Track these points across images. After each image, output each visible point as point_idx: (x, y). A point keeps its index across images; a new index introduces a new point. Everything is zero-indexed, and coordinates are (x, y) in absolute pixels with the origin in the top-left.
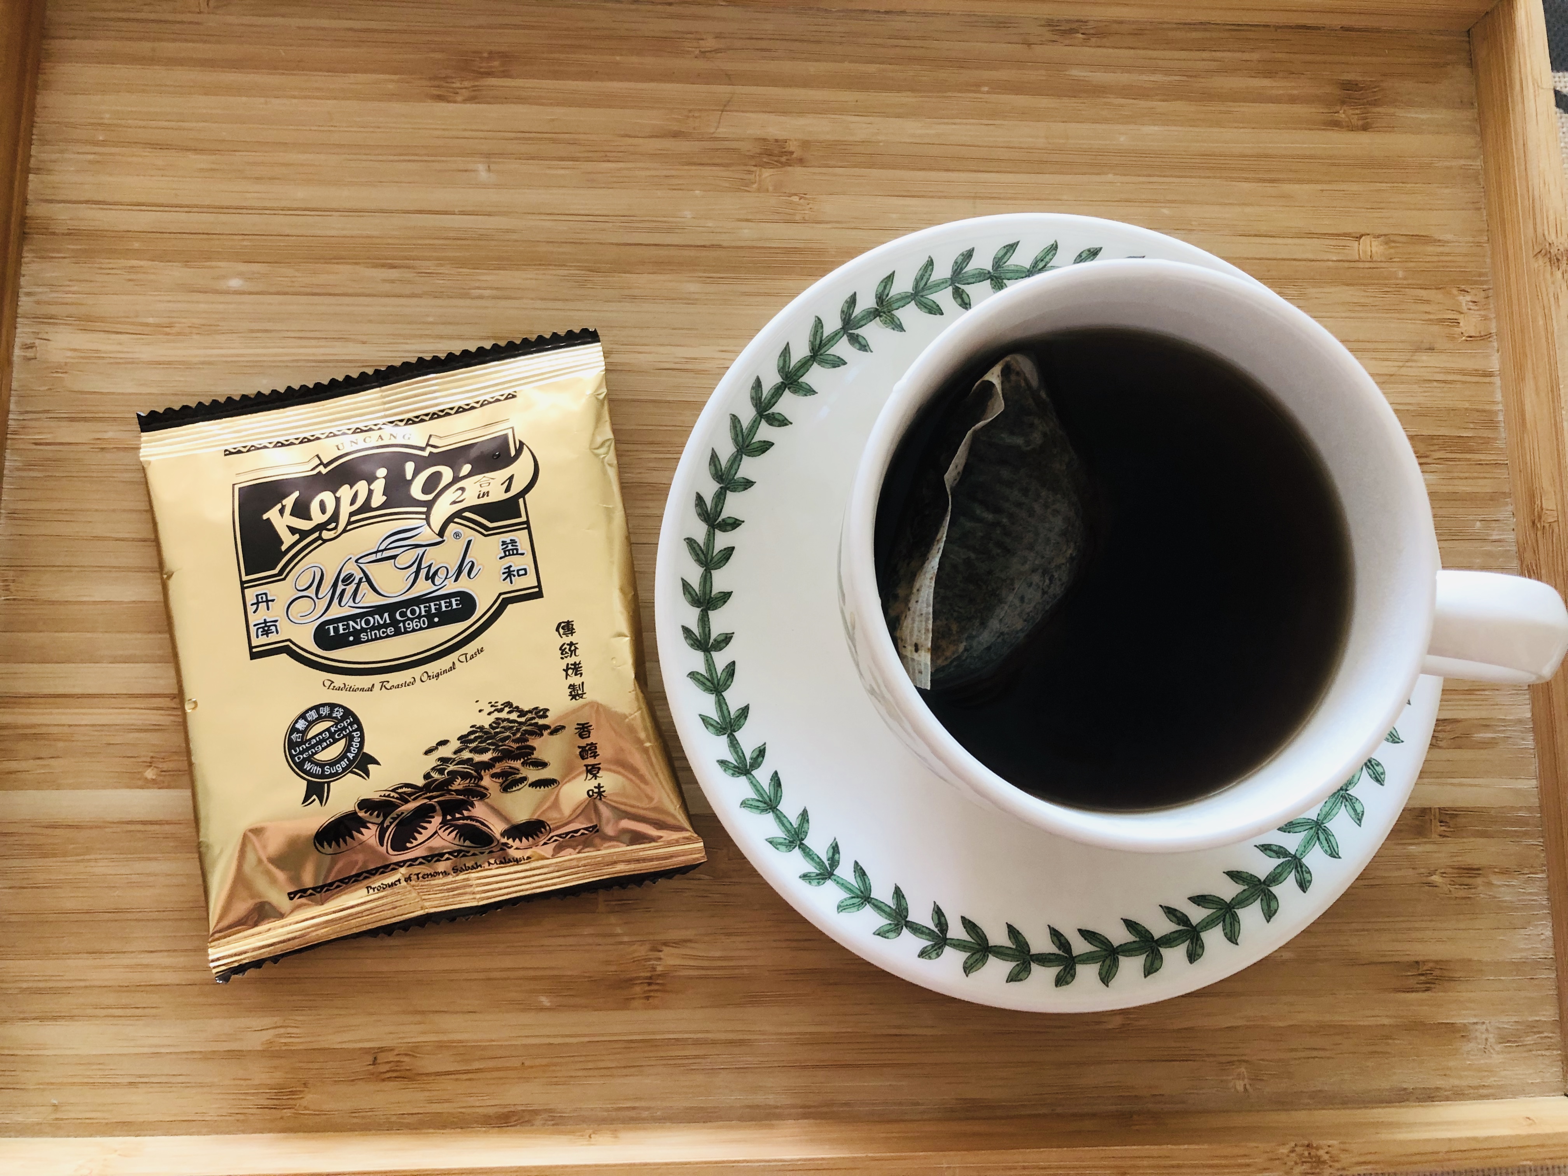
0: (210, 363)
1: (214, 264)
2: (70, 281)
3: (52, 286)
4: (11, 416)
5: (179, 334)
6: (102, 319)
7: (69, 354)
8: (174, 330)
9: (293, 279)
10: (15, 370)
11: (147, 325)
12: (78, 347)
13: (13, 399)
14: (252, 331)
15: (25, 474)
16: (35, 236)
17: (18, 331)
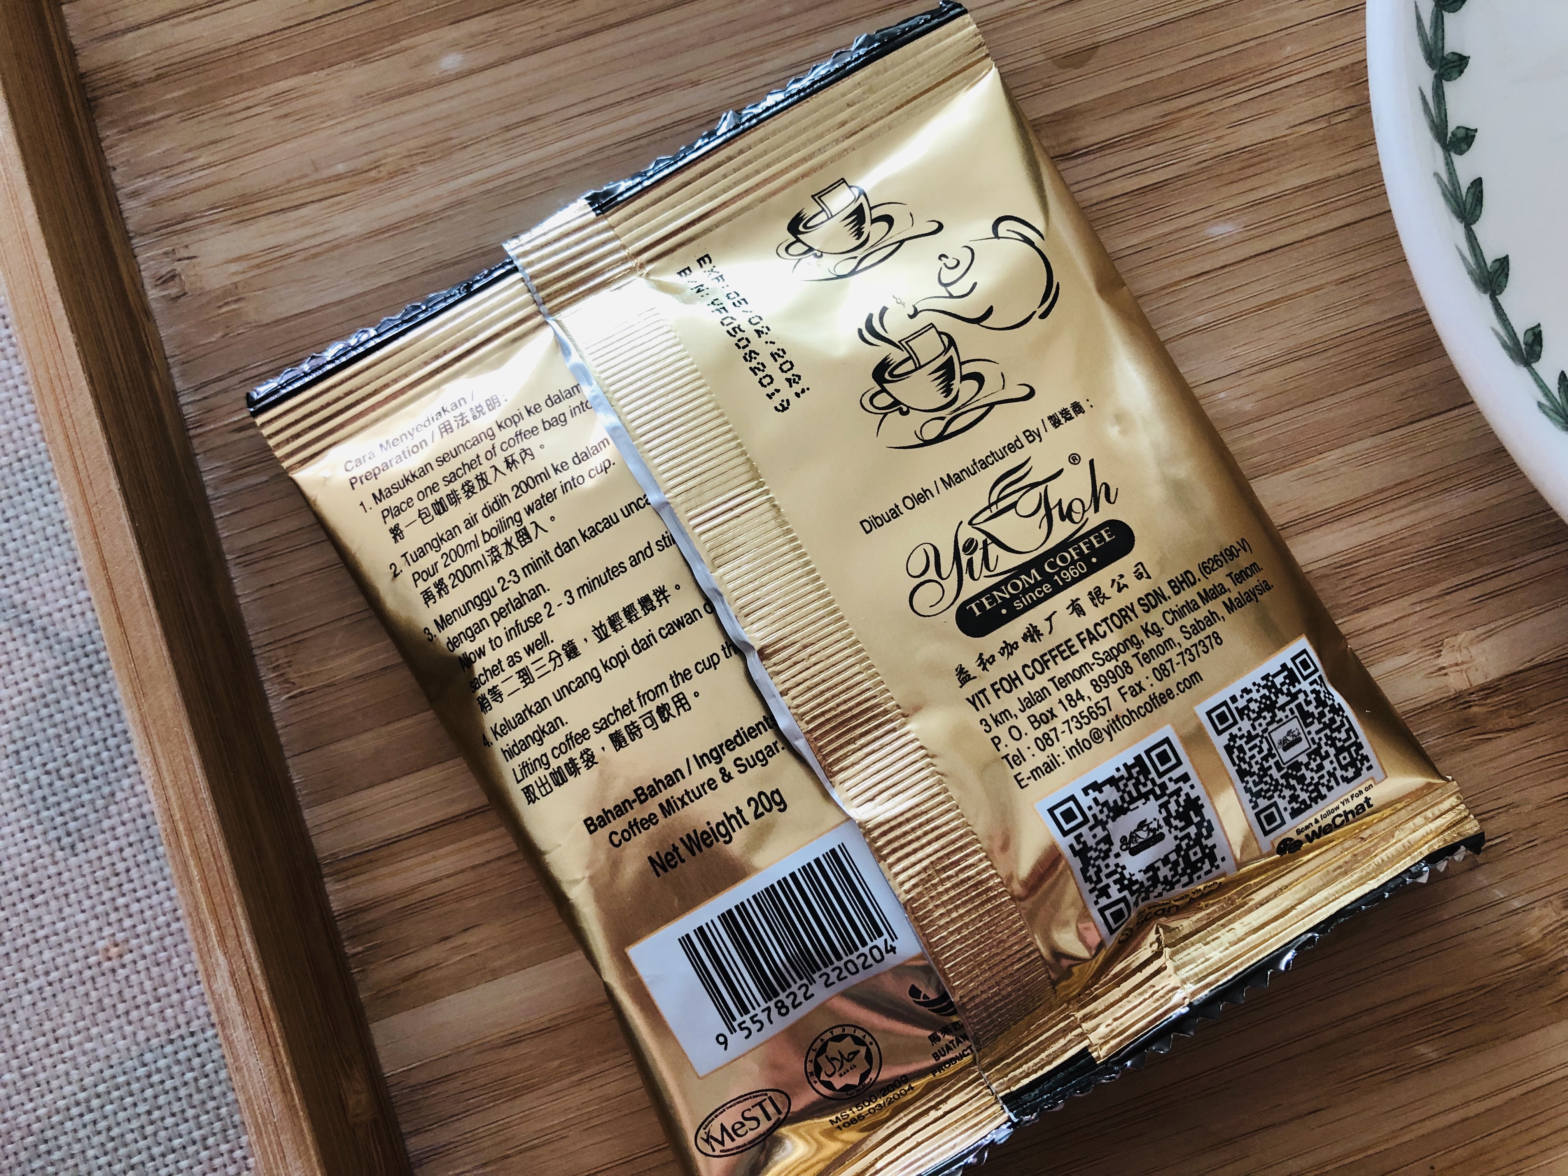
0: (461, 203)
1: (404, 43)
2: (190, 150)
3: (165, 168)
4: (183, 400)
5: (392, 175)
6: (261, 195)
7: (234, 268)
8: (384, 170)
9: (543, 22)
10: (159, 323)
11: (338, 177)
12: (244, 252)
13: (175, 371)
14: (508, 128)
15: (238, 485)
16: (107, 99)
17: (139, 259)
